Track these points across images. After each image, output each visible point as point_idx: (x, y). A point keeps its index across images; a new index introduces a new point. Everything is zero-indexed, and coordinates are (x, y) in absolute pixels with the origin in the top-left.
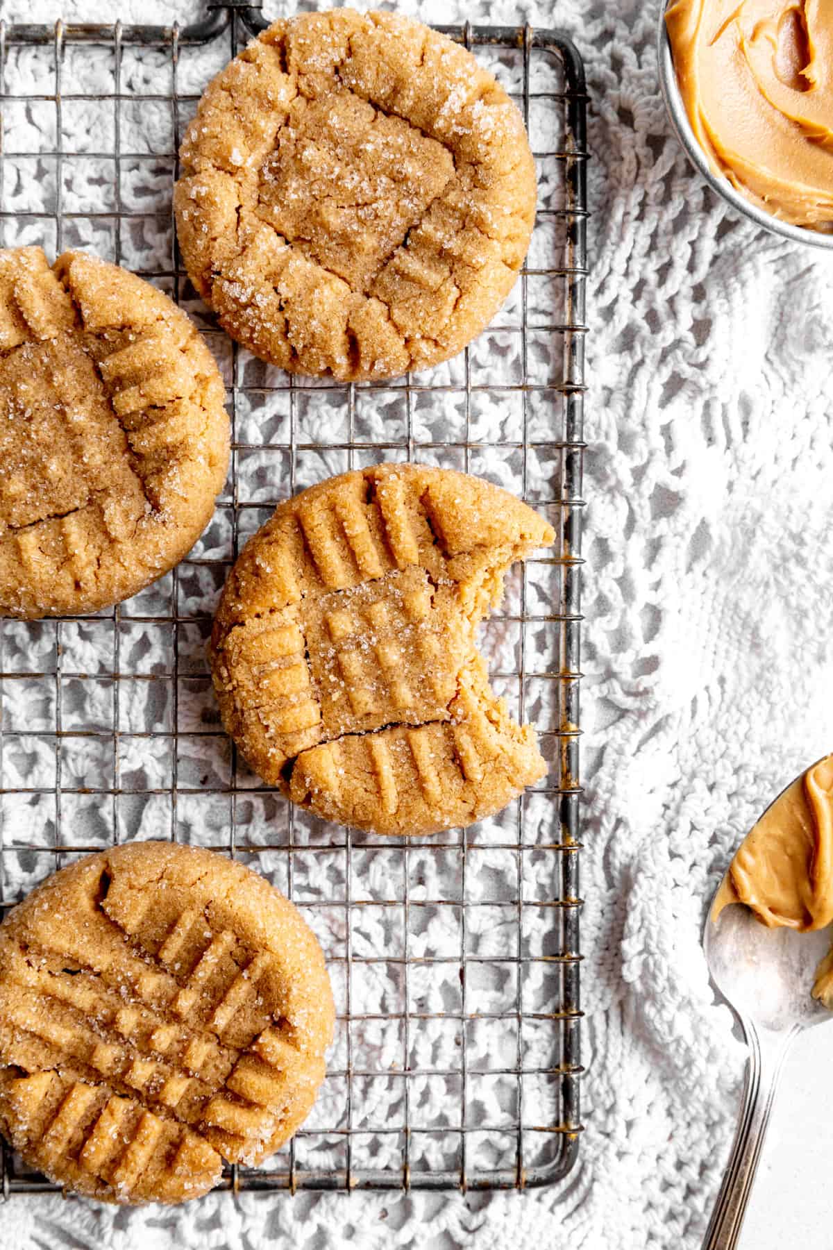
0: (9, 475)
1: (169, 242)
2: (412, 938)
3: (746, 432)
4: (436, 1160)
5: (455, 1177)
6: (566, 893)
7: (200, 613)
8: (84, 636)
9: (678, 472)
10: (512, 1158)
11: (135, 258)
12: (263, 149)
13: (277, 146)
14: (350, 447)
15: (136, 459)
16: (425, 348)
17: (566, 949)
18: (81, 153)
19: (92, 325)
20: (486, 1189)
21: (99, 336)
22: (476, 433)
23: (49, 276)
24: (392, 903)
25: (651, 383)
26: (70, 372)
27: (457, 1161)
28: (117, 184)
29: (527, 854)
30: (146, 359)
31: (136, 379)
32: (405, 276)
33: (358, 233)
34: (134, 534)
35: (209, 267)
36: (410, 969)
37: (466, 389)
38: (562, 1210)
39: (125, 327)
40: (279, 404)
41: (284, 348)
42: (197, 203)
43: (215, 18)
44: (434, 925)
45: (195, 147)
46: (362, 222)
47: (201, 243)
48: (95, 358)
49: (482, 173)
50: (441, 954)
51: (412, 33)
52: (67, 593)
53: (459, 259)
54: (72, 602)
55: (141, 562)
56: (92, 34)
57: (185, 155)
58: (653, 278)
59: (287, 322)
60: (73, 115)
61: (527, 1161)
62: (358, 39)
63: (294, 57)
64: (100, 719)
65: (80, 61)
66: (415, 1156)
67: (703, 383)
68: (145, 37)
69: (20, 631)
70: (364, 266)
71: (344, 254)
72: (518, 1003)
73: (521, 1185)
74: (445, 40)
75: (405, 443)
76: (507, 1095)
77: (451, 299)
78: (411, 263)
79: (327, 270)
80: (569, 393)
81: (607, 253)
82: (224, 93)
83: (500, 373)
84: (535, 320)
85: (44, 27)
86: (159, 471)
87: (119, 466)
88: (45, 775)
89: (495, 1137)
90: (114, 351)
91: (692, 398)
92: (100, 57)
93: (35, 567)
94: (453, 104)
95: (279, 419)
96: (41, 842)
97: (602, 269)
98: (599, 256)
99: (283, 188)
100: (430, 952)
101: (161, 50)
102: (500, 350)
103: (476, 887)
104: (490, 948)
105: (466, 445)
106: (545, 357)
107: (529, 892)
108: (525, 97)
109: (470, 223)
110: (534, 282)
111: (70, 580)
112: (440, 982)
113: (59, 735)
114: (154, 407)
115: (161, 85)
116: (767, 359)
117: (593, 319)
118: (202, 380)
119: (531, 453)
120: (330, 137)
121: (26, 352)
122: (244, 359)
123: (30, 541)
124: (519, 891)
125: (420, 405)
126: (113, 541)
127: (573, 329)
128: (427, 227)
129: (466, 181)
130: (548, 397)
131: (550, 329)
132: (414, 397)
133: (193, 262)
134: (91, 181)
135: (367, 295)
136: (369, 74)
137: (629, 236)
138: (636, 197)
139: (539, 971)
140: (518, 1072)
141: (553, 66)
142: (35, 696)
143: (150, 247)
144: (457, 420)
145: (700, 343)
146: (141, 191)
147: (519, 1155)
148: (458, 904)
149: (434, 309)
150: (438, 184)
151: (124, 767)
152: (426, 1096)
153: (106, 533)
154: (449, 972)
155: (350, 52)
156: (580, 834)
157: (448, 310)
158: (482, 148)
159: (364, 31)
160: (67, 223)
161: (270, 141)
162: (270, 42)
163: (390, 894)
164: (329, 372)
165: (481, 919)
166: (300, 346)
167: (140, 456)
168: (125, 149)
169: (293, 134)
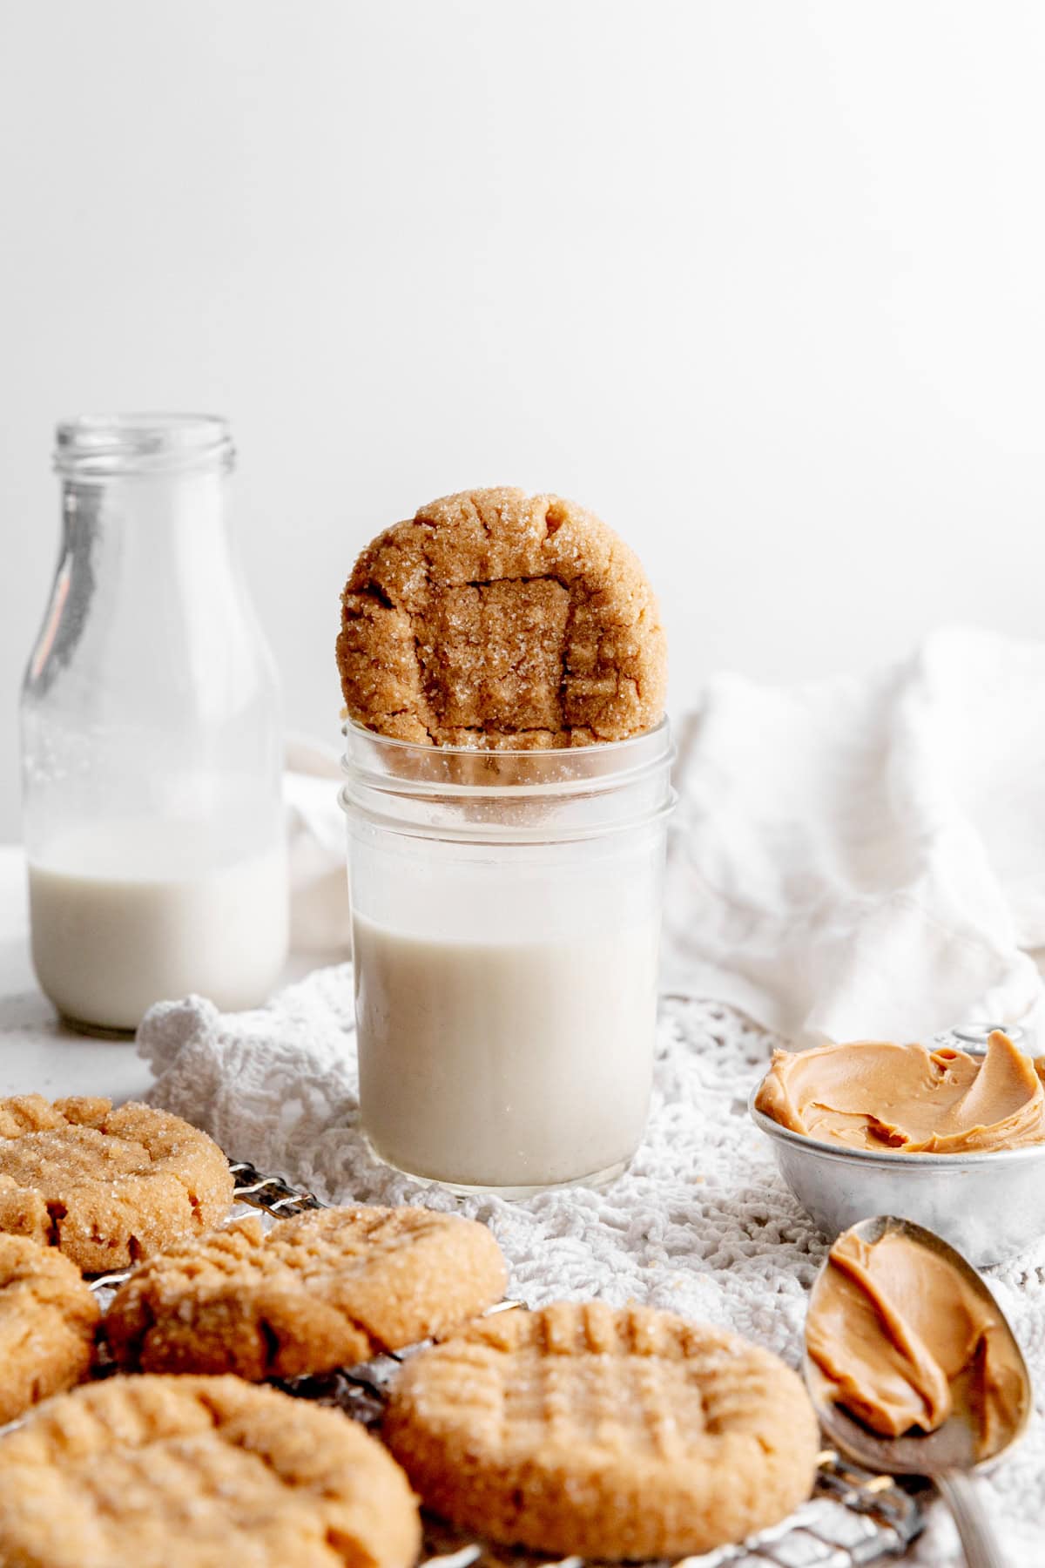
12: (416, 676)
13: (422, 666)
32: (585, 698)
33: (528, 691)
46: (524, 679)
49: (589, 583)
51: (465, 515)
53: (618, 658)
70: (549, 710)
71: (529, 712)
77: (632, 692)
78: (585, 685)
79: (524, 731)
82: (356, 655)
99: (448, 695)
109: (607, 627)
120: (460, 634)
128: (576, 650)
129: (582, 596)
135: (566, 728)
136: (457, 569)
149: (624, 708)
150: (561, 612)
155: (430, 562)
157: (635, 701)
158: (577, 564)
161: (415, 667)
169: (428, 649)
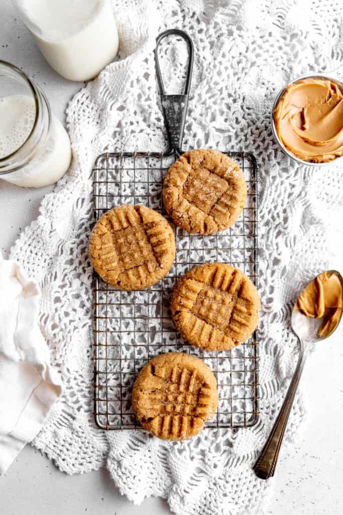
0: (125, 257)
1: (160, 202)
2: (219, 366)
3: (295, 244)
4: (225, 420)
5: (229, 425)
6: (255, 355)
7: (168, 289)
8: (141, 294)
9: (279, 254)
10: (243, 420)
11: (152, 206)
12: (184, 181)
13: (187, 180)
14: (203, 249)
15: (155, 254)
16: (222, 227)
17: (255, 369)
18: (139, 182)
19: (145, 222)
20: (237, 427)
21: (146, 225)
22: (233, 245)
23: (135, 211)
24: (214, 358)
25: (273, 233)
26: (140, 233)
27: (230, 421)
28: (148, 189)
29: (246, 345)
30: (158, 230)
31: (155, 235)
32: (217, 210)
33: (206, 201)
34: (155, 271)
35: (172, 208)
36: (218, 373)
37: (230, 236)
38: (255, 432)
39: (153, 223)
40: (187, 239)
41: (189, 227)
42: (169, 194)
43: (171, 150)
44: (224, 363)
45: (168, 181)
46: (207, 198)
47: (170, 203)
48: (145, 230)
49: (235, 187)
50: (227, 370)
51: (219, 155)
52: (139, 285)
53: (230, 206)
54: (140, 287)
55: (156, 278)
56: (142, 154)
57: (166, 183)
58: (273, 209)
59: (190, 222)
60: (137, 173)
61: (247, 420)
62: (206, 156)
63: (191, 160)
64: (145, 314)
65: (139, 161)
66: (220, 419)
67: (286, 232)
68: (155, 155)
69: (126, 293)
70: (208, 208)
71: (203, 206)
72: (244, 382)
73: (245, 426)
74: (225, 156)
75: (216, 248)
76: (241, 404)
77: (229, 216)
78: (219, 208)
79: (199, 209)
80: (254, 236)
81: (262, 204)
82: (175, 168)
83: (237, 232)
84: (246, 219)
85: (131, 153)
86: (160, 256)
87: (151, 255)
88: (131, 327)
89: (239, 414)
90: (150, 228)
91: (283, 237)
92: (144, 159)
93: (132, 279)
94: (229, 171)
95: (186, 243)
96: (131, 344)
97: (261, 207)
98: (260, 204)
99: (188, 190)
100: (223, 370)
101: (158, 158)
102: (237, 226)
103: (234, 354)
104: (237, 369)
105: (230, 249)
106: (248, 228)
107: (246, 355)
108: (243, 168)
109: (233, 198)
110: (245, 210)
111: (140, 282)
112: (226, 377)
113: (135, 318)
114: (159, 241)
115: (158, 166)
116: (301, 227)
117: (259, 219)
118: (170, 235)
119: (246, 250)
120: (200, 178)
121: (129, 229)
122: (178, 228)
123: (130, 273)
124: (244, 354)
125: (219, 239)
126: (150, 273)
127: (255, 222)
128: (223, 199)
129: (232, 188)
130: (249, 237)
131: (249, 222)
132: (218, 237)
133: (168, 208)
134: (142, 188)
135: (209, 215)
136: (209, 164)
137: (268, 199)
138: (270, 190)
139: (249, 374)
140: (244, 399)
141: (249, 160)
142: (129, 308)
143: (155, 203)
144: (228, 242)
145: (285, 223)
146: (153, 190)
147: (245, 419)
148: (230, 358)
149: (224, 218)
150: (225, 189)
151: (150, 325)
152: (223, 405)
153: (148, 271)
154: (228, 374)
155: (204, 159)
156: (259, 341)
157: (228, 218)
158: (235, 181)
159: (208, 154)
160: (136, 198)
161: (186, 179)
162: (185, 157)
163: (214, 355)
164: (199, 232)
165: (235, 361)
166: (193, 227)
167: (156, 253)
168: (150, 181)
169: (191, 178)
